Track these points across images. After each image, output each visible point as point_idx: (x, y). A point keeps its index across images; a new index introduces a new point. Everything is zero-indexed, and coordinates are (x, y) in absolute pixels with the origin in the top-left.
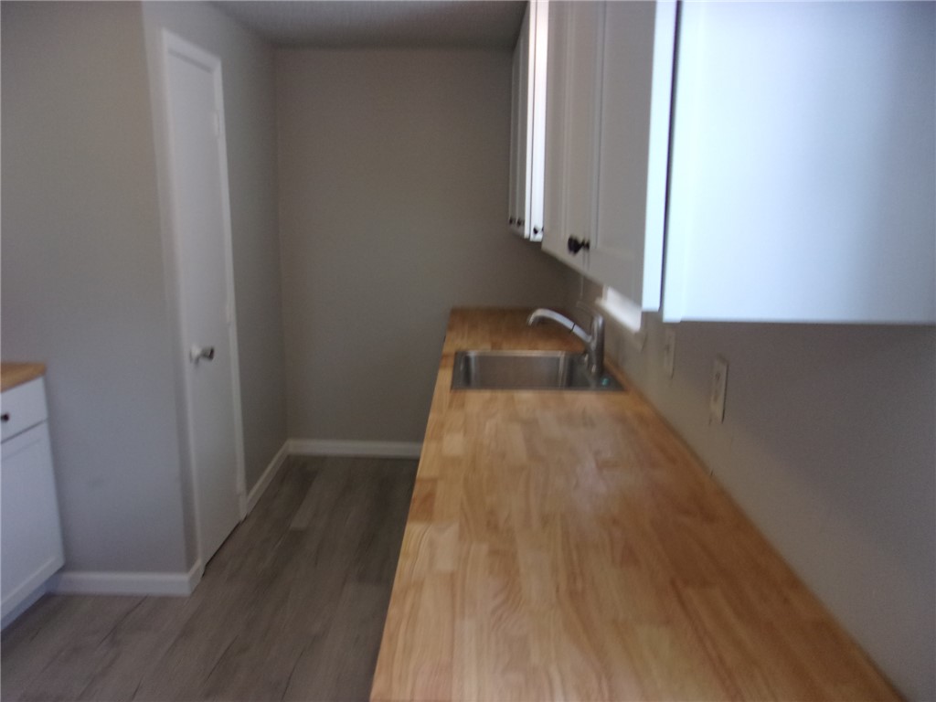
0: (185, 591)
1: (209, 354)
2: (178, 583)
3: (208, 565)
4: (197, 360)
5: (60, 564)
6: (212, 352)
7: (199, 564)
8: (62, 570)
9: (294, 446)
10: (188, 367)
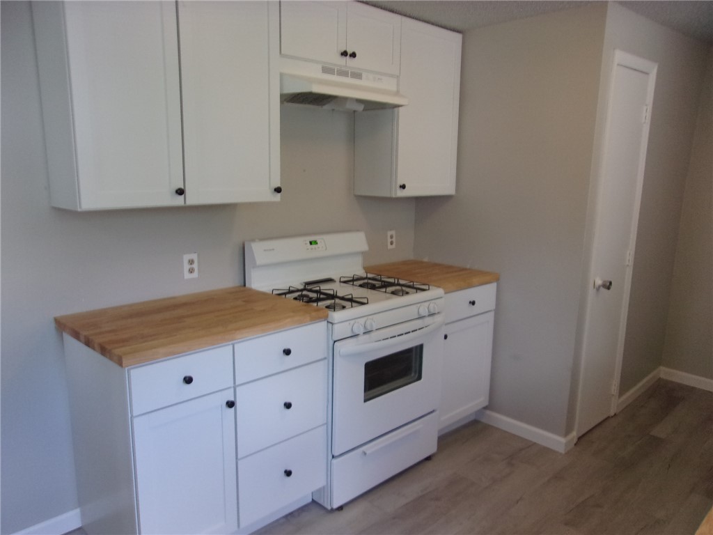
0: (561, 449)
1: (608, 286)
2: (558, 442)
3: (580, 438)
4: (599, 287)
5: (486, 404)
6: (611, 283)
7: (574, 435)
8: (486, 408)
9: (665, 373)
10: (591, 291)
